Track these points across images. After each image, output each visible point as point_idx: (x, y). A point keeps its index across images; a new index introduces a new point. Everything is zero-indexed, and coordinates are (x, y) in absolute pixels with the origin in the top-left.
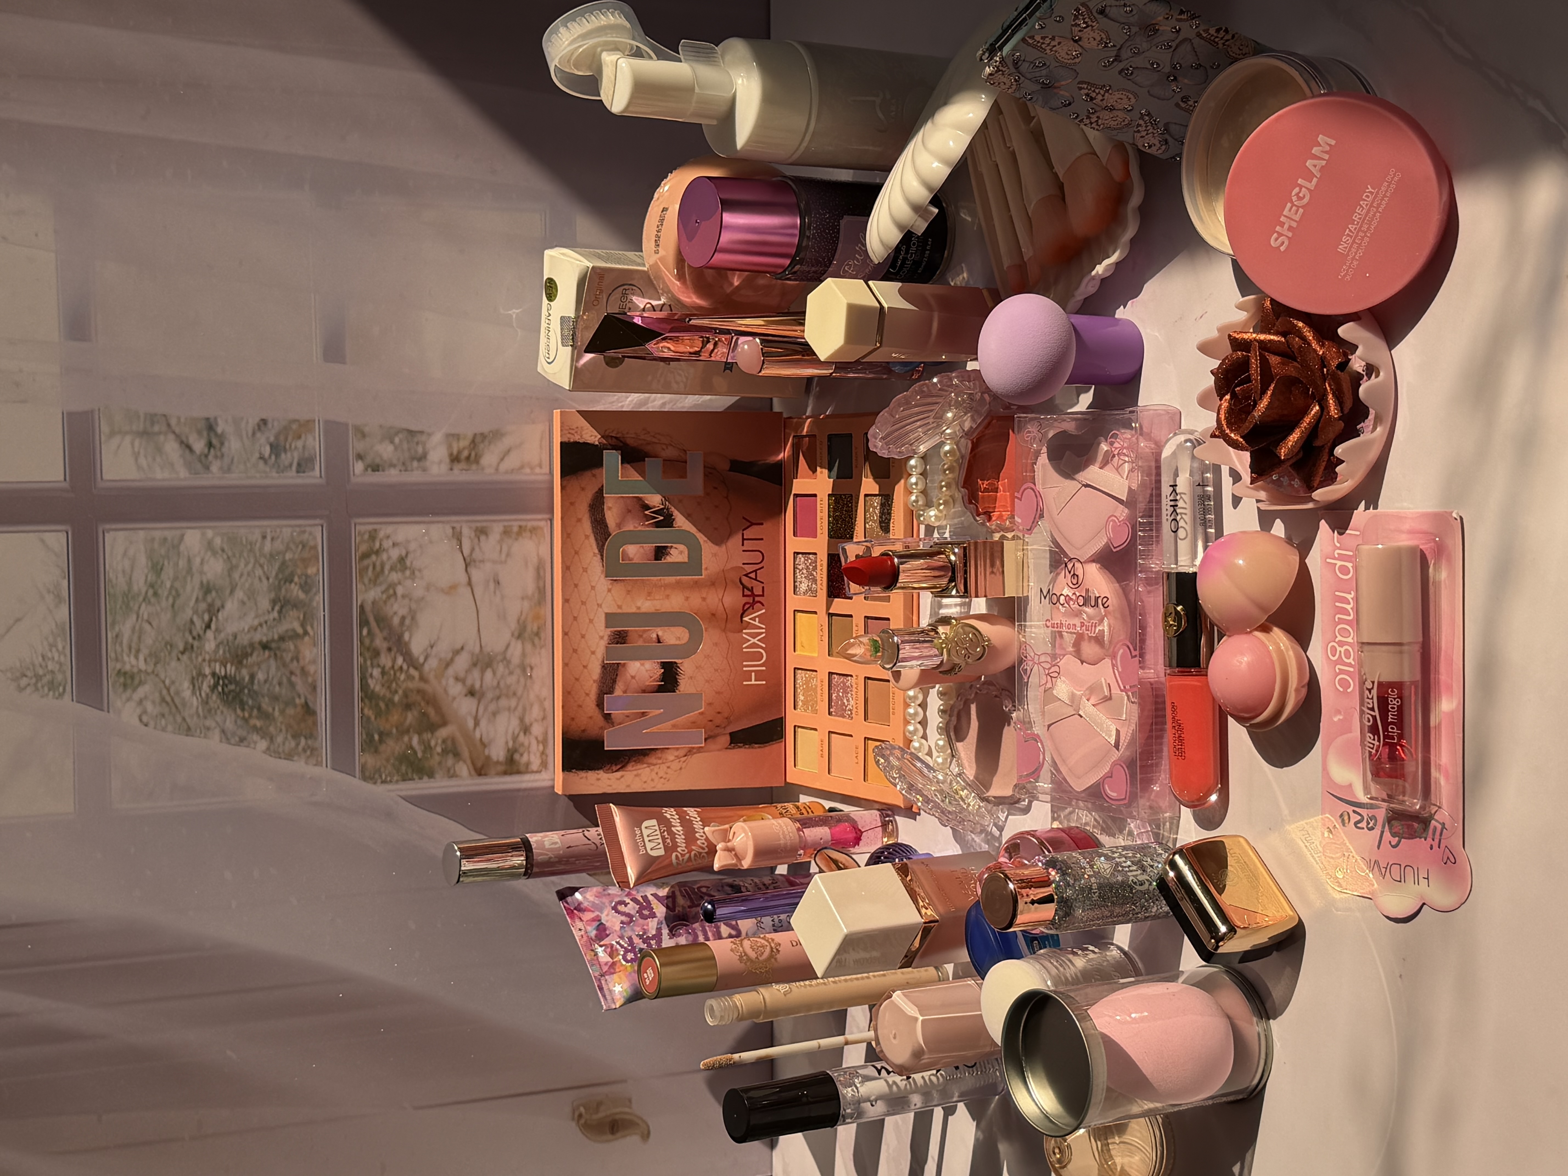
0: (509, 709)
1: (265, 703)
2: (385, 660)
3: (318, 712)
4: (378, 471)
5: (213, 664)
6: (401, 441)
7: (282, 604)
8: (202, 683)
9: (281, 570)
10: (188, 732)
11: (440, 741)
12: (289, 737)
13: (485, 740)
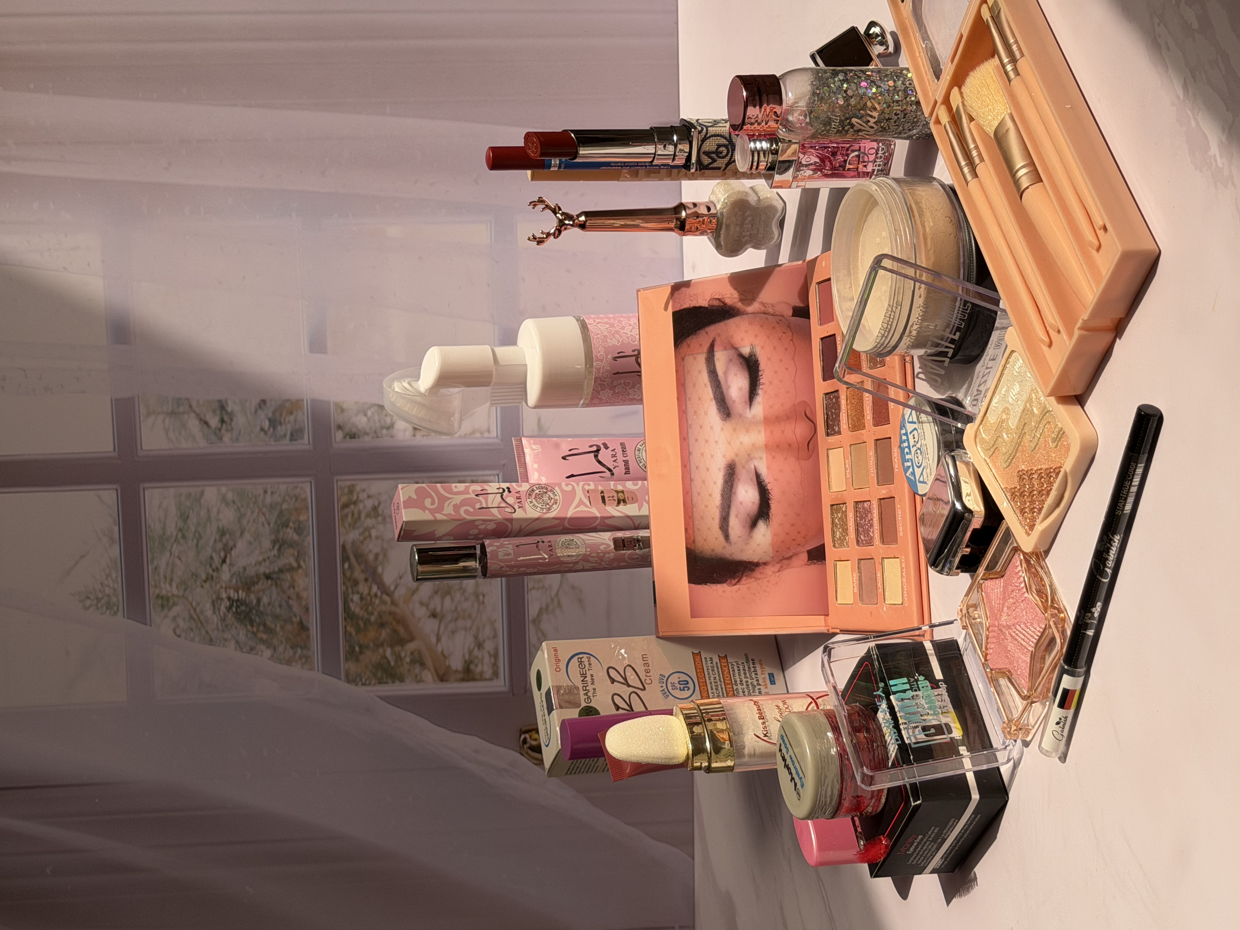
0: (465, 629)
1: (269, 621)
2: (363, 588)
3: (311, 628)
4: (354, 438)
5: (228, 591)
6: (372, 413)
7: (280, 544)
8: (221, 604)
9: (279, 517)
10: (211, 642)
11: (408, 653)
12: (288, 647)
13: (446, 653)
